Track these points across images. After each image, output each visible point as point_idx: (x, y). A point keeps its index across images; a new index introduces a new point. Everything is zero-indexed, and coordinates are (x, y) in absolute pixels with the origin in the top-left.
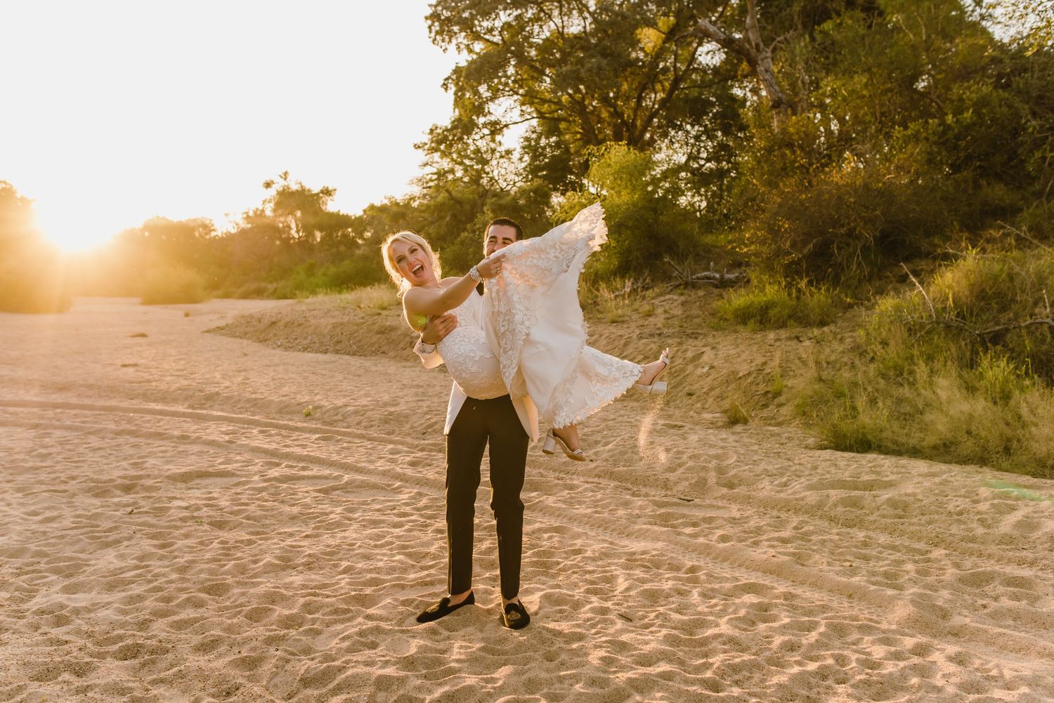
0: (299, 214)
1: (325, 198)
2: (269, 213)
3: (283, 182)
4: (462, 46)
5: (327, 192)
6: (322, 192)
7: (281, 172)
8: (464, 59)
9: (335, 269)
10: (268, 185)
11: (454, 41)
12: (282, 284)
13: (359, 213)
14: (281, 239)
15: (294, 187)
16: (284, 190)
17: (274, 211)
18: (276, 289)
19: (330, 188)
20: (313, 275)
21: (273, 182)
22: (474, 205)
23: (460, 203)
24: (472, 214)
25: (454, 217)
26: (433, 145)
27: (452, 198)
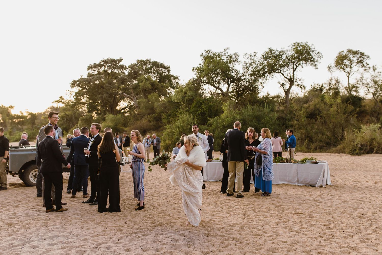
22: (71, 116)
23: (68, 116)
24: (71, 118)
25: (67, 119)
26: (60, 101)
27: (66, 114)
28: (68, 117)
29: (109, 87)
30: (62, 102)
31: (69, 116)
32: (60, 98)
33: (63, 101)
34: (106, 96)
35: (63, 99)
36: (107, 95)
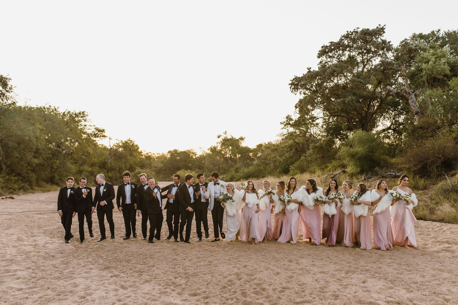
0: (230, 148)
1: (241, 141)
2: (219, 148)
3: (225, 136)
4: (302, 92)
5: (242, 139)
6: (240, 139)
7: (224, 132)
8: (302, 97)
9: (247, 170)
10: (219, 137)
11: (299, 91)
12: (225, 176)
13: (255, 147)
14: (224, 158)
15: (229, 137)
16: (225, 138)
17: (221, 147)
18: (223, 178)
19: (243, 137)
20: (238, 172)
21: (221, 135)
22: (303, 144)
23: (298, 144)
24: (303, 148)
25: (296, 149)
26: (288, 122)
27: (295, 142)
28: (298, 146)
29: (358, 81)
30: (289, 124)
31: (301, 145)
32: (286, 119)
33: (291, 122)
34: (352, 100)
35: (291, 120)
36: (354, 98)
